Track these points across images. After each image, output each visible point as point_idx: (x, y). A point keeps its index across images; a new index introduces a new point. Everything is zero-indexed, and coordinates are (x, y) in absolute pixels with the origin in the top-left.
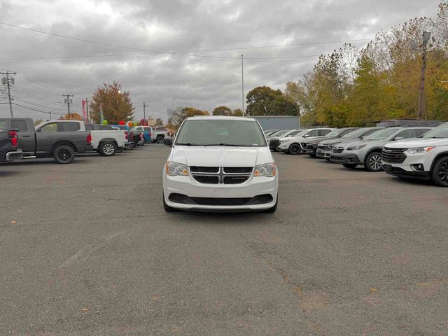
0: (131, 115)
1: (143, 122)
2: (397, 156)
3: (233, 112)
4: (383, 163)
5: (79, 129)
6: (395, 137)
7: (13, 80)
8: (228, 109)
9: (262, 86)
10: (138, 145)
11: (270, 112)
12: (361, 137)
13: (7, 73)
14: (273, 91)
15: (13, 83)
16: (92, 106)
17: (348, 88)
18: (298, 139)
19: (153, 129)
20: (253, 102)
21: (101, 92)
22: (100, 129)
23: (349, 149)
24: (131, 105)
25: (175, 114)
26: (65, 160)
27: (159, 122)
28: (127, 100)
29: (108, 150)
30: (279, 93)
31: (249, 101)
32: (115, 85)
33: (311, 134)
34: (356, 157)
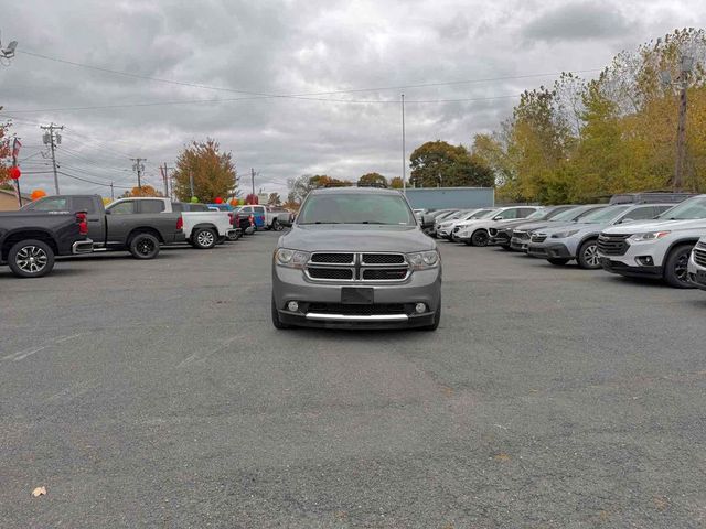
0: (233, 189)
1: (251, 199)
2: (617, 245)
3: (389, 182)
4: (600, 255)
5: (164, 209)
6: (623, 218)
7: (59, 137)
8: (382, 178)
9: (435, 141)
10: (246, 234)
11: (446, 182)
12: (576, 219)
13: (51, 128)
14: (452, 148)
15: (59, 142)
16: (176, 176)
17: (571, 143)
18: (486, 222)
19: (268, 210)
20: (421, 165)
21: (189, 154)
22: (191, 210)
23: (554, 236)
24: (234, 174)
25: (298, 185)
26: (146, 254)
27: (275, 198)
28: (228, 166)
29: (205, 240)
30: (461, 151)
31: (415, 164)
32: (211, 144)
33: (506, 215)
34: (564, 249)
